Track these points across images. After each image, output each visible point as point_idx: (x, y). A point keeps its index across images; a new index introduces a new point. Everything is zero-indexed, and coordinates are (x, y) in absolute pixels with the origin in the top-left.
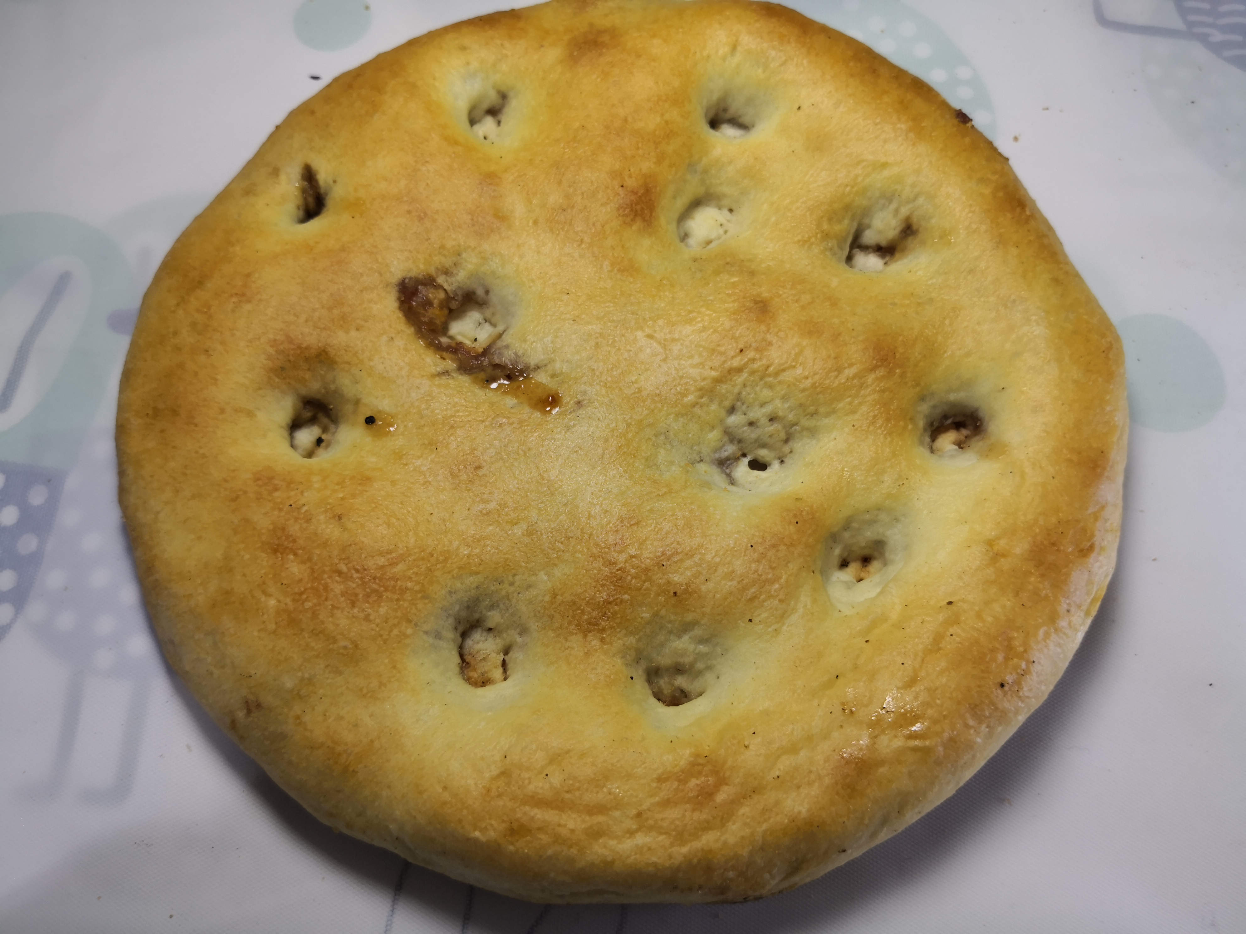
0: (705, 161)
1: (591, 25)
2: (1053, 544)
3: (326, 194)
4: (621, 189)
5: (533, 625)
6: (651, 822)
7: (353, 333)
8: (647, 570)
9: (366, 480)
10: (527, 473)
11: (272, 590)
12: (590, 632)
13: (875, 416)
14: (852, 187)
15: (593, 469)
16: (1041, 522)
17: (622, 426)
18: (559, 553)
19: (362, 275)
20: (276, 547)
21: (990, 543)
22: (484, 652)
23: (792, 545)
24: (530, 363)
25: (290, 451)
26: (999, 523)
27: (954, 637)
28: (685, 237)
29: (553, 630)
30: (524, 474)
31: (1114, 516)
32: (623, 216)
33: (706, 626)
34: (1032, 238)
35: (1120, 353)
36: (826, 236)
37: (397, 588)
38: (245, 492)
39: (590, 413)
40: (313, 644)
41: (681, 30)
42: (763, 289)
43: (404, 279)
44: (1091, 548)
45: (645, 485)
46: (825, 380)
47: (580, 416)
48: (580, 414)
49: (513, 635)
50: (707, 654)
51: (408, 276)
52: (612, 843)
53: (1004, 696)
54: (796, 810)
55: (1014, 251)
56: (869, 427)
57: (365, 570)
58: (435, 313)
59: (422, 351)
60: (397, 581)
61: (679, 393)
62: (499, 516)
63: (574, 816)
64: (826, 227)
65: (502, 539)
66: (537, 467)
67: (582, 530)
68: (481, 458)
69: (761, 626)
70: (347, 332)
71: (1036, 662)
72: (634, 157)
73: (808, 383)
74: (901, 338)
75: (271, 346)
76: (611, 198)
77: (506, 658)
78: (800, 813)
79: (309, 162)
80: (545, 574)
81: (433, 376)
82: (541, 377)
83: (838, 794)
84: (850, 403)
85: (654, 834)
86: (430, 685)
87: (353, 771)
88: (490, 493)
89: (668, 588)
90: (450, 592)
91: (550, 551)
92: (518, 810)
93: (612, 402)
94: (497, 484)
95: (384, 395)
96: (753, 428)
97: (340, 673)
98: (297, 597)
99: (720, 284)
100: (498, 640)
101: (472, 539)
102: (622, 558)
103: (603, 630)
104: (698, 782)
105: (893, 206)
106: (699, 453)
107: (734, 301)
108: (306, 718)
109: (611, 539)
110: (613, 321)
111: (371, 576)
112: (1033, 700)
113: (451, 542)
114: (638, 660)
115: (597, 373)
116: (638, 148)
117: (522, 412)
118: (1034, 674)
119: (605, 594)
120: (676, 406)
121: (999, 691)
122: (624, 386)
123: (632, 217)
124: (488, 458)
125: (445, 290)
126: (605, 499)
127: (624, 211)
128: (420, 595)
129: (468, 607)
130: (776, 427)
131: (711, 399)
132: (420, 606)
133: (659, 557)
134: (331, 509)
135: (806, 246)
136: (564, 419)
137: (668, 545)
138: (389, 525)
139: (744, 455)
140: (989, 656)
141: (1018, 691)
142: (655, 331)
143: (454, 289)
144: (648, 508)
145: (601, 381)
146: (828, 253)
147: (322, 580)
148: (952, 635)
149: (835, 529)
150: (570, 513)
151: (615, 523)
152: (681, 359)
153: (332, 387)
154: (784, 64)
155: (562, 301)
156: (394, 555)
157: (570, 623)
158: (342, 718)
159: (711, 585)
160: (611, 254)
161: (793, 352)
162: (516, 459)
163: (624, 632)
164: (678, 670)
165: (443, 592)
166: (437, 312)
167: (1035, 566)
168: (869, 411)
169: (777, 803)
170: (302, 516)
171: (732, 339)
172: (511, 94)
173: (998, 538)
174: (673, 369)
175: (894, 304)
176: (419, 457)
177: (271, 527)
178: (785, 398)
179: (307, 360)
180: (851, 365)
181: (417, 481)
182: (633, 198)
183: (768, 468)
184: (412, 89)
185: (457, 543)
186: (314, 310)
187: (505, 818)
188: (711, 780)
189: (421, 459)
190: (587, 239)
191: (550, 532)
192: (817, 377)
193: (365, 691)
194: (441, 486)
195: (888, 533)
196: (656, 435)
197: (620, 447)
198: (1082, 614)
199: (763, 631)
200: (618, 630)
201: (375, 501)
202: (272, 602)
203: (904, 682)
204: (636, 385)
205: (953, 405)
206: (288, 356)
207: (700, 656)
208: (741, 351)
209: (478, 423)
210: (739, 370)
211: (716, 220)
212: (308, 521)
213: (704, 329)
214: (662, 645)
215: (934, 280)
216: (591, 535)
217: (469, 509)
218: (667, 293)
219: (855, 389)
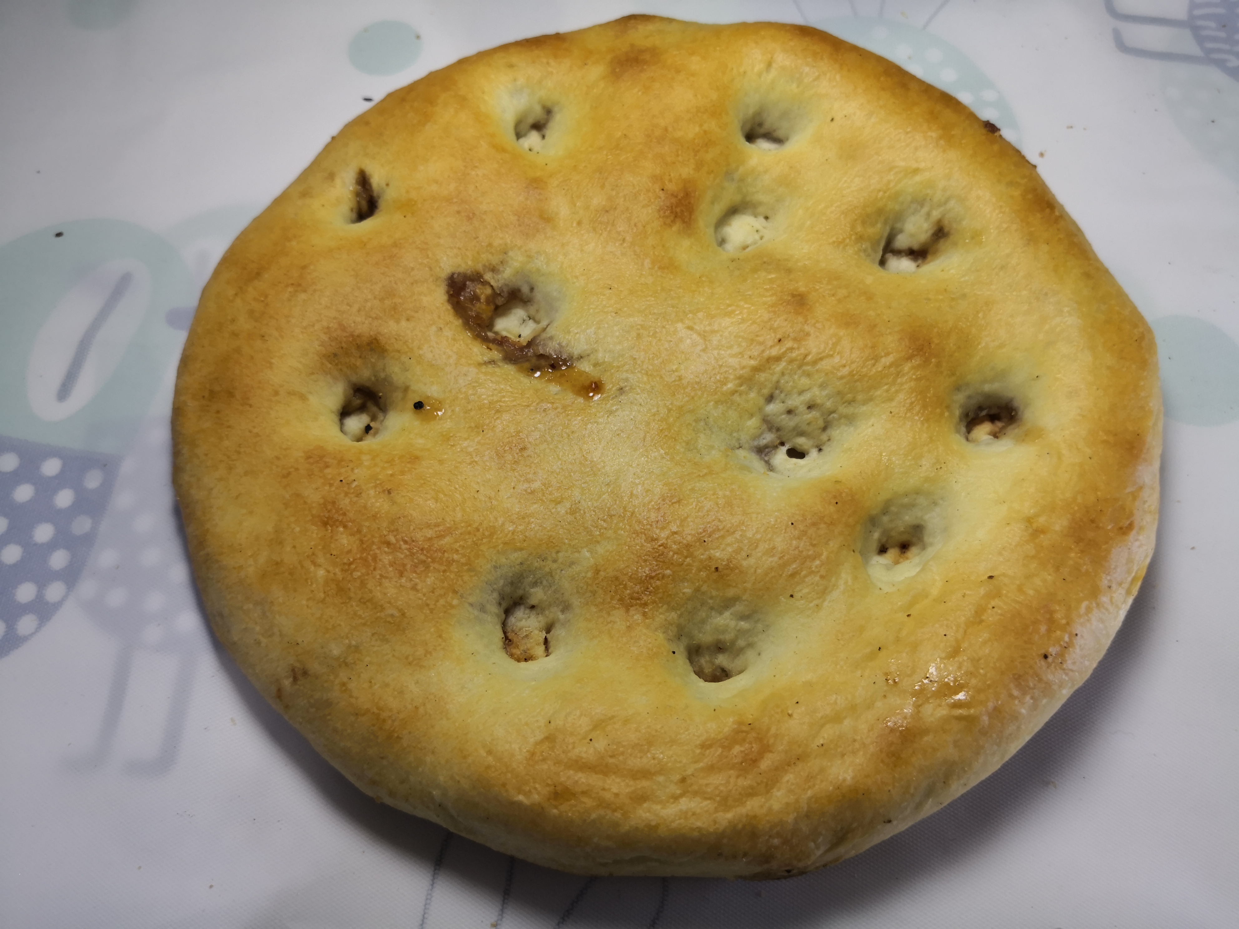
0: (741, 170)
1: (632, 45)
2: (1092, 521)
3: (379, 197)
4: (661, 192)
5: (576, 601)
6: (695, 787)
7: (404, 323)
8: (688, 546)
9: (415, 459)
10: (571, 455)
11: (321, 560)
12: (632, 606)
13: (912, 403)
14: (885, 192)
15: (634, 451)
16: (1080, 500)
17: (663, 411)
18: (602, 531)
19: (413, 269)
20: (326, 519)
21: (1029, 520)
22: (527, 629)
23: (832, 523)
24: (573, 353)
25: (340, 434)
26: (1037, 501)
27: (995, 609)
28: (722, 242)
29: (595, 605)
30: (568, 456)
31: (1151, 499)
32: (663, 217)
33: (748, 601)
34: (1062, 236)
35: (1152, 345)
36: (860, 238)
37: (444, 559)
38: (297, 469)
39: (632, 399)
40: (360, 613)
41: (718, 49)
42: (800, 284)
43: (453, 274)
44: (1130, 527)
45: (686, 466)
46: (862, 368)
47: (622, 402)
48: (622, 400)
49: (555, 613)
50: (748, 631)
51: (457, 272)
52: (657, 807)
53: (1048, 667)
54: (840, 778)
55: (1045, 248)
56: (906, 414)
57: (413, 541)
58: (482, 308)
59: (469, 341)
60: (444, 553)
61: (719, 381)
62: (543, 495)
63: (618, 780)
64: (860, 229)
65: (546, 517)
66: (581, 449)
67: (625, 508)
68: (526, 440)
69: (802, 602)
70: (398, 321)
71: (1079, 635)
72: (674, 163)
73: (845, 371)
74: (936, 330)
75: (325, 333)
76: (652, 200)
77: (548, 636)
78: (844, 780)
79: (363, 167)
80: (588, 551)
81: (480, 364)
82: (585, 367)
83: (882, 761)
84: (887, 391)
85: (698, 799)
86: (474, 655)
87: (398, 737)
88: (535, 473)
89: (710, 564)
90: (495, 567)
91: (592, 529)
92: (562, 773)
93: (653, 389)
94: (542, 464)
95: (432, 382)
96: (791, 416)
97: (387, 641)
98: (346, 567)
99: (758, 281)
100: (541, 618)
101: (516, 516)
102: (664, 534)
103: (645, 604)
104: (742, 749)
105: (925, 210)
106: (738, 440)
107: (771, 296)
108: (352, 685)
109: (653, 516)
110: (654, 313)
111: (419, 548)
112: (1077, 674)
113: (496, 519)
114: (679, 637)
115: (639, 362)
116: (678, 156)
117: (566, 398)
118: (1077, 647)
119: (647, 569)
120: (716, 394)
121: (1043, 662)
122: (665, 374)
123: (672, 218)
124: (533, 441)
125: (492, 286)
126: (646, 479)
127: (665, 213)
128: (466, 568)
129: (512, 583)
130: (814, 414)
131: (750, 387)
132: (466, 578)
133: (701, 533)
134: (381, 484)
135: (841, 247)
136: (606, 404)
137: (709, 523)
138: (437, 500)
139: (782, 444)
140: (1031, 628)
141: (1061, 663)
142: (695, 324)
143: (500, 286)
144: (690, 487)
145: (643, 369)
146: (862, 254)
147: (371, 550)
148: (993, 608)
149: (874, 512)
150: (612, 493)
151: (657, 501)
152: (720, 349)
153: (382, 375)
154: (817, 78)
155: (604, 295)
156: (441, 528)
157: (612, 598)
158: (387, 685)
159: (752, 561)
160: (652, 253)
161: (830, 342)
162: (560, 442)
163: (665, 607)
164: (720, 648)
165: (489, 566)
166: (484, 307)
167: (1075, 542)
168: (906, 398)
169: (822, 770)
170: (352, 491)
171: (770, 330)
172: (556, 109)
173: (1037, 515)
174: (713, 359)
175: (929, 299)
176: (466, 439)
177: (322, 501)
178: (822, 386)
179: (359, 347)
180: (887, 354)
181: (464, 460)
182: (674, 200)
183: (806, 456)
184: (463, 101)
185: (502, 519)
186: (366, 301)
187: (549, 782)
188: (755, 747)
189: (468, 441)
190: (629, 238)
191: (592, 510)
192: (854, 366)
193: (411, 659)
194: (487, 466)
195: (927, 517)
196: (697, 421)
197: (661, 430)
198: (1123, 592)
199: (804, 606)
200: (660, 605)
201: (423, 478)
202: (321, 573)
203: (947, 652)
204: (676, 374)
205: (988, 396)
206: (341, 342)
207: (741, 633)
208: (780, 340)
209: (523, 407)
210: (778, 359)
211: (753, 226)
212: (358, 495)
213: (743, 321)
214: (703, 622)
215: (967, 278)
216: (633, 513)
217: (514, 488)
218: (706, 289)
219: (892, 377)
